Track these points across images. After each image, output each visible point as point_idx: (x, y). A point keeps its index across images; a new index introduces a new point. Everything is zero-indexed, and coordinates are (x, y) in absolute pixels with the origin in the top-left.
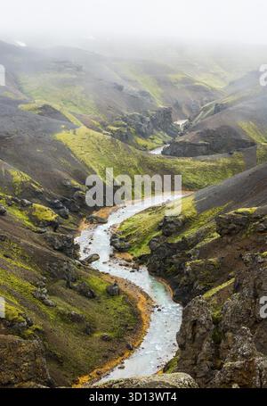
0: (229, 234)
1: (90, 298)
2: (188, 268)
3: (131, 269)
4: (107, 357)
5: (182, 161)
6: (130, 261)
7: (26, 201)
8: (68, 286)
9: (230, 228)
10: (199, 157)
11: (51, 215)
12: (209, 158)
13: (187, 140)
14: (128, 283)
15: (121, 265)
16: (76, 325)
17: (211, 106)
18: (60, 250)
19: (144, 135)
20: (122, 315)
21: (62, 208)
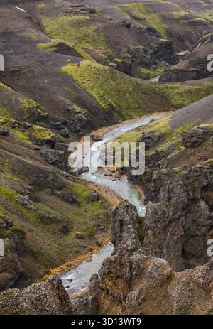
0: (192, 146)
1: (71, 203)
2: (154, 177)
3: (114, 178)
4: (77, 252)
5: (172, 85)
6: (114, 172)
7: (27, 124)
8: (52, 194)
9: (192, 141)
10: (186, 82)
11: (48, 135)
12: (195, 82)
13: (181, 68)
14: (109, 190)
15: (106, 175)
16: (54, 226)
17: (207, 38)
18: (54, 164)
19: (147, 65)
20: (97, 217)
21: (63, 129)
